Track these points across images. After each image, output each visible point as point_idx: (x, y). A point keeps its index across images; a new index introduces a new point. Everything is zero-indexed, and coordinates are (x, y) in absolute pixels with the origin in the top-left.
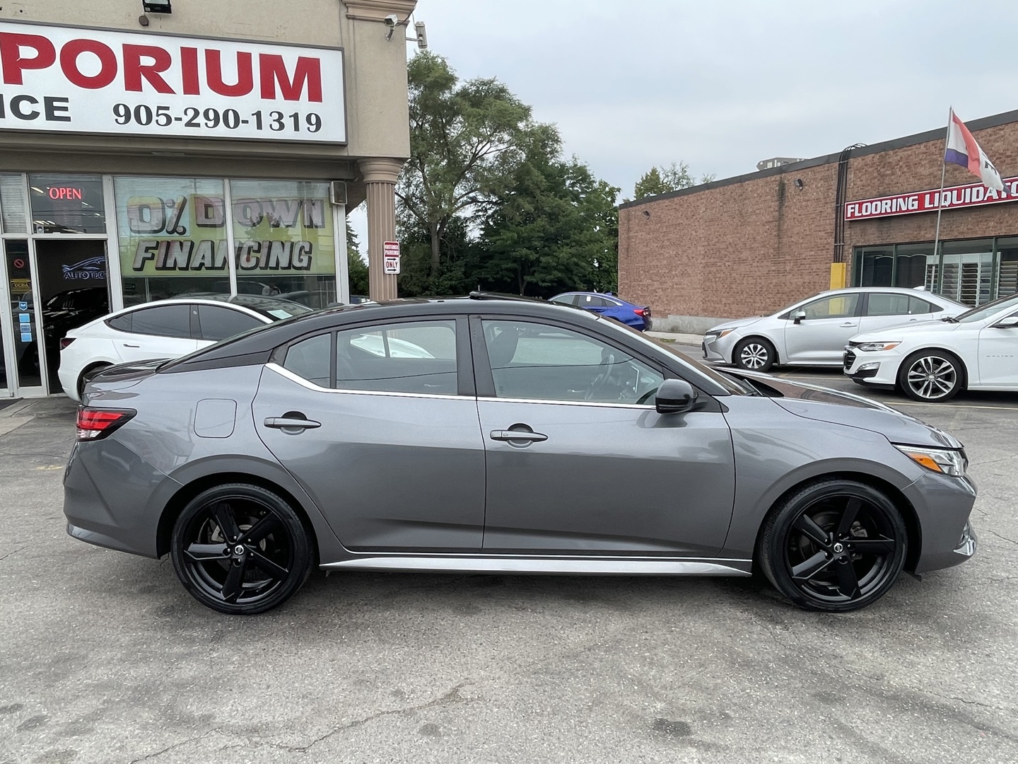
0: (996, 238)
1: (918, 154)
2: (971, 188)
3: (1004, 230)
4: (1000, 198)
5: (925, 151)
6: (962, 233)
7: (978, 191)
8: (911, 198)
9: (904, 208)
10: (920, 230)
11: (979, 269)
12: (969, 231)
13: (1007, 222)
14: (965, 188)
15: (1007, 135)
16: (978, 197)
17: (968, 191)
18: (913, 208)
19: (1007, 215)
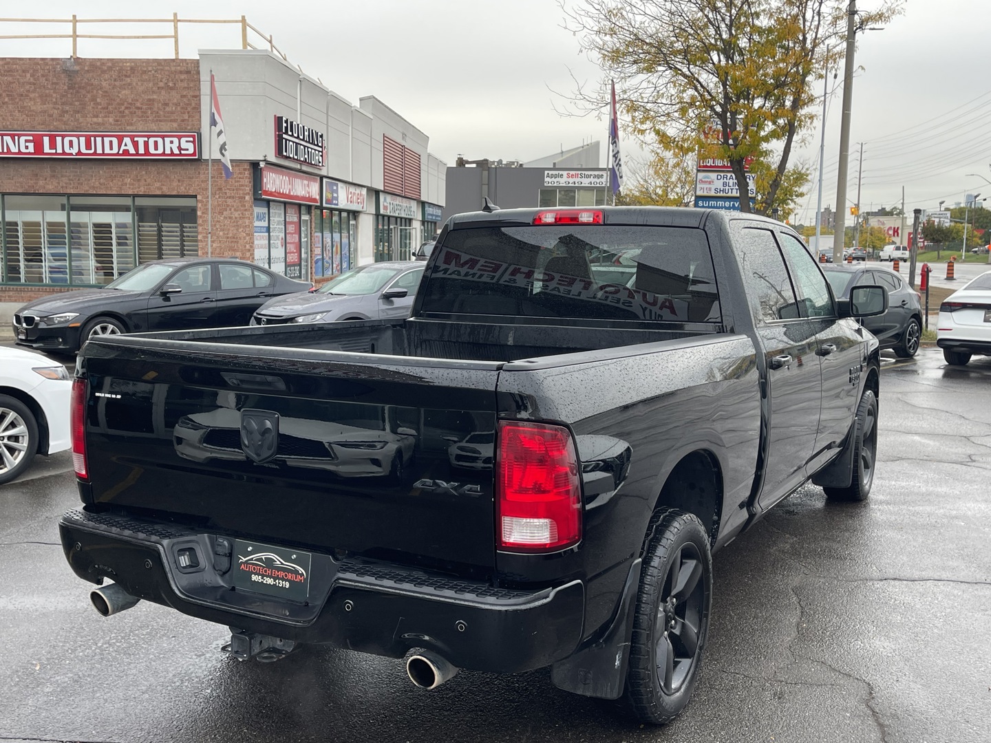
0: (134, 197)
1: (23, 83)
2: (103, 137)
3: (142, 189)
4: (137, 154)
5: (32, 80)
6: (94, 187)
7: (111, 142)
8: (23, 139)
9: (14, 149)
10: (38, 180)
11: (113, 230)
12: (102, 187)
13: (146, 181)
14: (95, 137)
15: (135, 84)
16: (111, 149)
17: (99, 140)
18: (27, 151)
19: (144, 173)
